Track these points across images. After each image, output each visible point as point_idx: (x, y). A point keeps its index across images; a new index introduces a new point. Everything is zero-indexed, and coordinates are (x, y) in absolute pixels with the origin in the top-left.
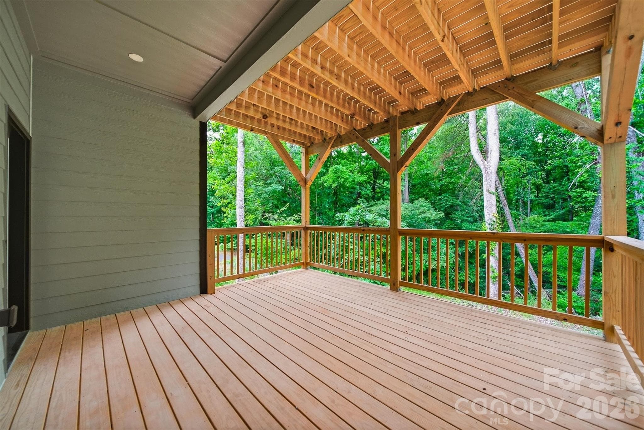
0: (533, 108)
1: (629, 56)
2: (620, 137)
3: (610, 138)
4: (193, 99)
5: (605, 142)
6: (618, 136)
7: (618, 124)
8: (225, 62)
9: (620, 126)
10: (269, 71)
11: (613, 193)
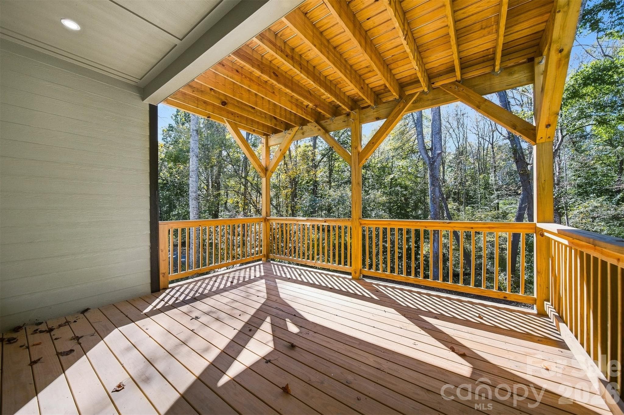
0: (479, 109)
1: (559, 67)
2: (549, 137)
3: (542, 138)
4: (140, 79)
5: (537, 142)
6: (547, 137)
7: (548, 126)
8: (181, 40)
9: (550, 128)
10: (231, 55)
11: (544, 186)
